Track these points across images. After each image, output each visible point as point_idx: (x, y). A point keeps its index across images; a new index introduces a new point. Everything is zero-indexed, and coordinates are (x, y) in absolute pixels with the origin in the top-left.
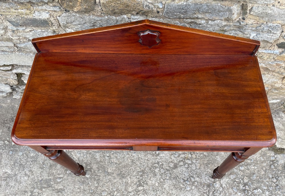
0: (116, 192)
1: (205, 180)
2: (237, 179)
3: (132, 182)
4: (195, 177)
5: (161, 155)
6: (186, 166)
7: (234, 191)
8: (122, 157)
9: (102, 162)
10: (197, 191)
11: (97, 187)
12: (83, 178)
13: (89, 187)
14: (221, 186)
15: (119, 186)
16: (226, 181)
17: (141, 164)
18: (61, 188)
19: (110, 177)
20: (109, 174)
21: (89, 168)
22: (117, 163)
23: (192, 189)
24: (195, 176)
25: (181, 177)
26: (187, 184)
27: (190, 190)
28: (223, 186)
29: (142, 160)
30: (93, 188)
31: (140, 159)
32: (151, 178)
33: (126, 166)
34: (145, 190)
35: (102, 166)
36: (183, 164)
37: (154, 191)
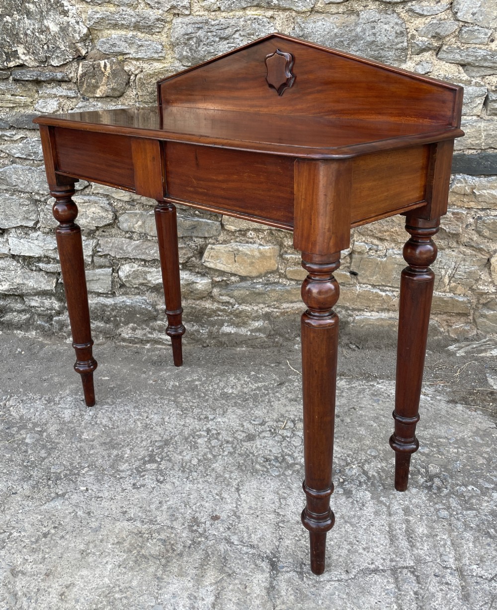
0: (86, 469)
3: (131, 456)
4: (296, 457)
5: (219, 420)
6: (278, 438)
8: (124, 418)
9: (73, 423)
11: (44, 459)
12: (17, 444)
13: (25, 456)
14: (365, 473)
16: (379, 466)
17: (166, 430)
19: (82, 444)
20: (81, 440)
22: (108, 427)
23: (284, 474)
24: (296, 454)
25: (259, 454)
26: (273, 465)
27: (279, 476)
28: (371, 473)
29: (169, 425)
30: (33, 459)
31: (166, 423)
32: (183, 452)
33: (129, 432)
34: (162, 470)
35: (72, 428)
36: (269, 436)
37: (183, 471)
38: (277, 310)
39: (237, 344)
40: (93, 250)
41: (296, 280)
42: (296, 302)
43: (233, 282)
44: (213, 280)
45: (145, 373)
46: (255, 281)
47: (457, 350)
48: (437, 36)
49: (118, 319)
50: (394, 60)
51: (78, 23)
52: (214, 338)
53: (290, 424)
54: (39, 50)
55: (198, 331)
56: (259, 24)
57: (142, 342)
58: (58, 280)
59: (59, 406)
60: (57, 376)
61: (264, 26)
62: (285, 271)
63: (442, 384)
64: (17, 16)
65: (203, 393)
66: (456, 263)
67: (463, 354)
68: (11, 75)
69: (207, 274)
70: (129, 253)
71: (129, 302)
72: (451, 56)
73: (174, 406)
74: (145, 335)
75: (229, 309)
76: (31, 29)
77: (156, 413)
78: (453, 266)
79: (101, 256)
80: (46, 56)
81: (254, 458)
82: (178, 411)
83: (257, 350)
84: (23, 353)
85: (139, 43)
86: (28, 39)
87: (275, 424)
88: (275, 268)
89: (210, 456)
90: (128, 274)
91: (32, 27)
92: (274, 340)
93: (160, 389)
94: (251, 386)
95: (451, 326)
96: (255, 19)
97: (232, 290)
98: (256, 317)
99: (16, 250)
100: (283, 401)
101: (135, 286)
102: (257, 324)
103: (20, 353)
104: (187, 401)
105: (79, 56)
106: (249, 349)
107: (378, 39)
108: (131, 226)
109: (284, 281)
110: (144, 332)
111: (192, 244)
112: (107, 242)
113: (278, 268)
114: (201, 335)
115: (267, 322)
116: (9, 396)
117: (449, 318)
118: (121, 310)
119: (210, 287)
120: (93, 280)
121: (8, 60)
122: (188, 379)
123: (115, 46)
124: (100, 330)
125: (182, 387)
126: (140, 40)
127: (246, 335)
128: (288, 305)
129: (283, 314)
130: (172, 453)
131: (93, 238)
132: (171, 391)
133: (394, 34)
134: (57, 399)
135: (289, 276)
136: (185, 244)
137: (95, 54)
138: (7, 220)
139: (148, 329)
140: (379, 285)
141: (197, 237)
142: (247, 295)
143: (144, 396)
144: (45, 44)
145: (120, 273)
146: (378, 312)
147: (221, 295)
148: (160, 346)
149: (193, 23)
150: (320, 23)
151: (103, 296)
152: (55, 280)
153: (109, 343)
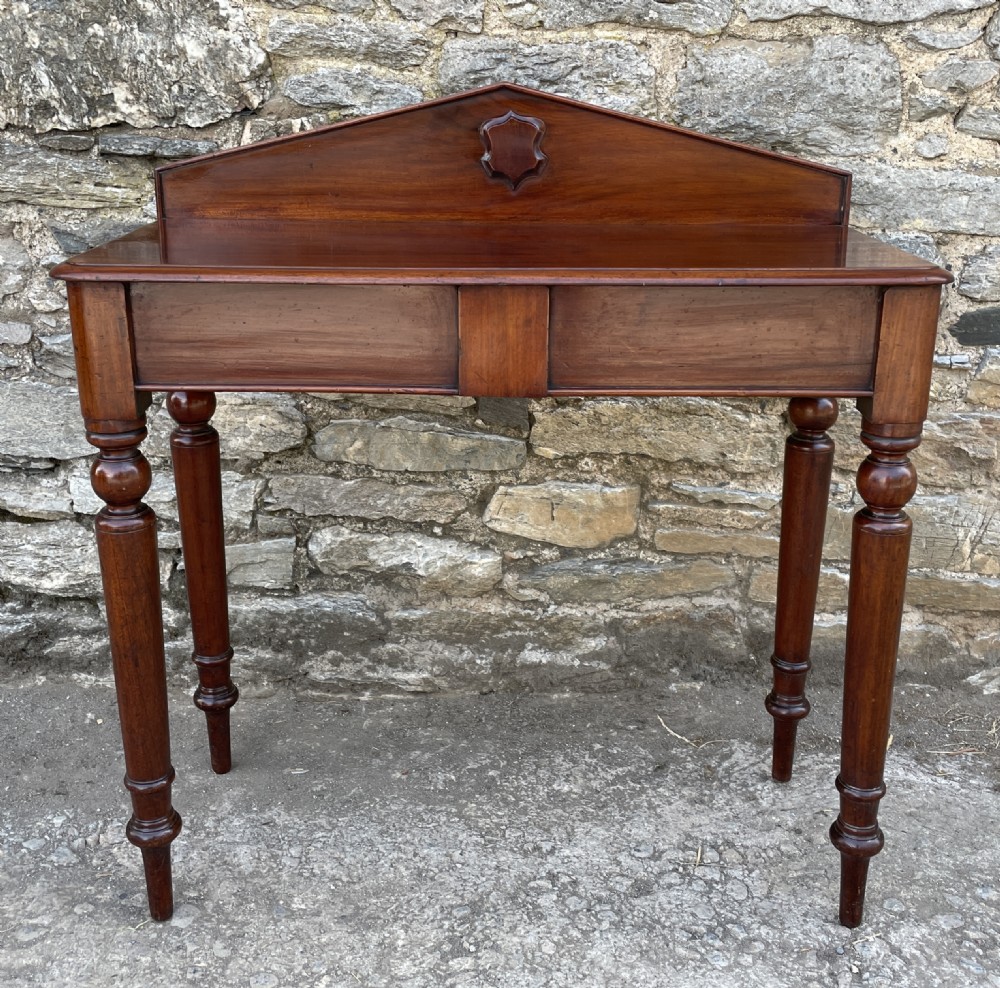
0: (326, 980)
1: (806, 933)
2: (974, 931)
3: (412, 944)
4: (749, 925)
5: (567, 852)
6: (698, 886)
7: (968, 972)
8: (367, 859)
9: (263, 877)
10: (772, 972)
11: (227, 961)
12: (155, 930)
13: (183, 957)
14: (896, 951)
15: (341, 958)
16: (917, 935)
17: (465, 880)
18: (28, 966)
19: (298, 923)
20: (292, 915)
21: (192, 895)
22: (340, 880)
23: (738, 964)
24: (747, 920)
25: (674, 924)
26: (711, 946)
27: (729, 969)
28: (907, 951)
29: (467, 869)
30: (203, 964)
31: (459, 866)
32: (516, 927)
33: (387, 891)
34: (485, 971)
35: (262, 888)
36: (678, 881)
37: (533, 971)
38: (634, 614)
39: (553, 686)
40: (256, 502)
41: (672, 553)
42: (671, 597)
43: (546, 560)
44: (504, 558)
45: (377, 755)
46: (590, 557)
47: (984, 684)
48: (959, 89)
49: (303, 641)
50: (877, 130)
51: (246, 42)
52: (504, 674)
53: (711, 855)
54: (162, 94)
55: (471, 662)
56: (618, 56)
57: (354, 688)
58: (175, 565)
59: (220, 838)
60: (191, 771)
61: (629, 60)
62: (653, 537)
63: (970, 754)
64: (116, 25)
65: (512, 793)
66: (985, 514)
67: (996, 691)
68: (96, 142)
69: (493, 542)
70: (333, 505)
71: (328, 606)
72: (982, 126)
73: (462, 826)
74: (359, 673)
75: (536, 614)
76: (147, 52)
77: (431, 845)
78: (980, 522)
79: (272, 513)
80: (176, 108)
81: (666, 932)
82: (475, 838)
83: (593, 696)
84: (100, 721)
85: (375, 86)
86: (139, 71)
87: (681, 855)
88: (631, 530)
89: (575, 933)
90: (328, 549)
91: (150, 47)
92: (628, 674)
93: (421, 789)
94: (602, 774)
95: (973, 637)
96: (611, 46)
97: (544, 576)
98: (592, 629)
99: (86, 504)
100: (679, 804)
101: (340, 573)
102: (593, 644)
103: (94, 722)
104: (486, 815)
105: (246, 109)
106: (577, 695)
107: (849, 91)
108: (341, 450)
109: (649, 556)
110: (358, 666)
111: (465, 485)
112: (287, 484)
113: (637, 529)
114: (479, 670)
115: (613, 638)
116: (101, 824)
117: (970, 621)
118: (310, 624)
119: (500, 571)
120: (253, 563)
121: (92, 112)
122: (471, 765)
123: (325, 92)
124: (263, 666)
125: (463, 783)
126: (377, 81)
127: (572, 666)
128: (655, 604)
129: (645, 621)
130: (494, 930)
131: (256, 476)
132: (444, 792)
133: (879, 82)
134: (209, 823)
135: (660, 546)
136: (451, 484)
137: (280, 105)
138: (70, 442)
139: (366, 661)
140: (836, 561)
141: (477, 471)
142: (575, 587)
143: (394, 808)
144: (175, 83)
145: (312, 547)
146: (833, 613)
147: (521, 587)
148: (392, 696)
149: (488, 51)
150: (737, 57)
151: (272, 596)
152: (169, 565)
153: (282, 692)
